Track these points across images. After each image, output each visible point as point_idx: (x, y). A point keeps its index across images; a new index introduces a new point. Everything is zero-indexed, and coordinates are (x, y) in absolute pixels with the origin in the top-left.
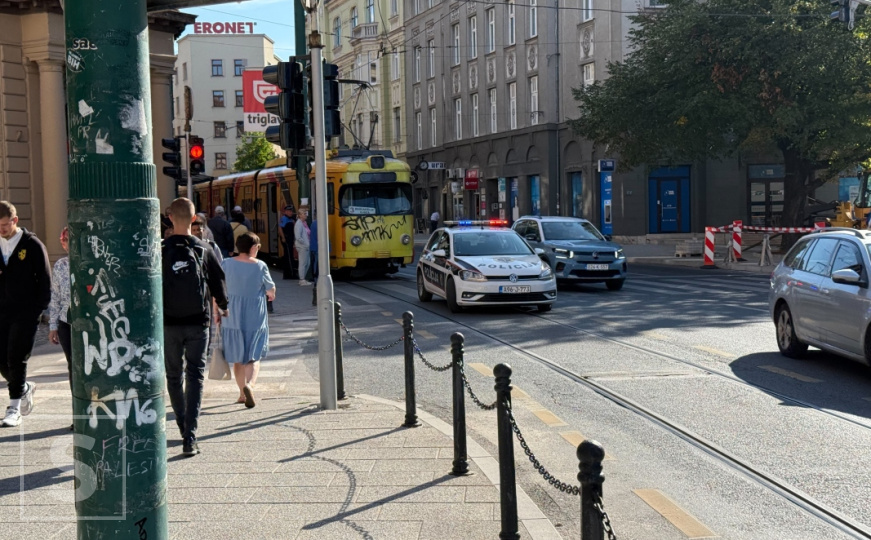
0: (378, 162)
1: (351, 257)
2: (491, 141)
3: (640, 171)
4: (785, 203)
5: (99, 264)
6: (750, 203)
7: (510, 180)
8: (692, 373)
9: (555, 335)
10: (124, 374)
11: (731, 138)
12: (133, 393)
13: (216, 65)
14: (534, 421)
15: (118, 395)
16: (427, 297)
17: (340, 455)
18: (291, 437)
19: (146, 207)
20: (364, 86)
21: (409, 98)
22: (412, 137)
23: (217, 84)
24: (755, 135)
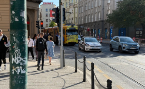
0: (73, 26)
1: (67, 42)
2: (92, 23)
3: (117, 28)
4: (142, 35)
5: (15, 42)
6: (136, 34)
7: (95, 30)
8: (126, 64)
9: (102, 56)
10: (19, 64)
11: (133, 23)
12: (21, 67)
13: (47, 9)
14: (98, 72)
15: (18, 68)
16: (80, 49)
17: (63, 77)
18: (55, 74)
19: (25, 32)
20: (71, 13)
21: (78, 15)
22: (78, 22)
23: (47, 13)
24: (137, 23)
